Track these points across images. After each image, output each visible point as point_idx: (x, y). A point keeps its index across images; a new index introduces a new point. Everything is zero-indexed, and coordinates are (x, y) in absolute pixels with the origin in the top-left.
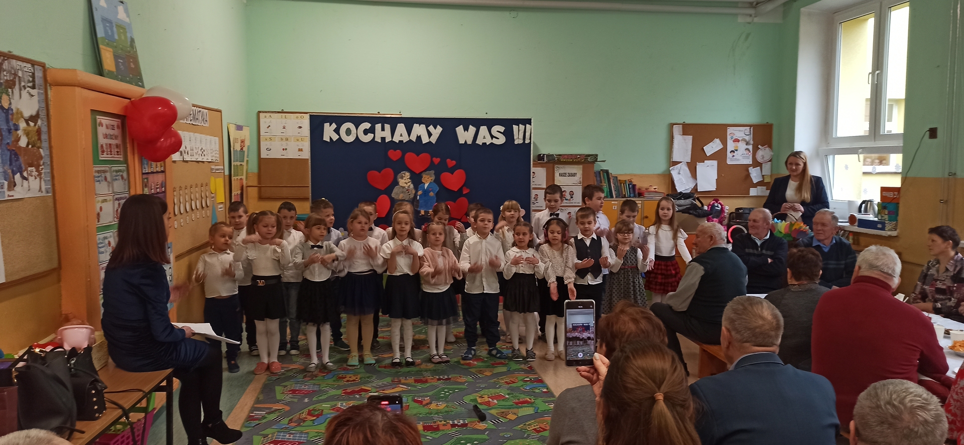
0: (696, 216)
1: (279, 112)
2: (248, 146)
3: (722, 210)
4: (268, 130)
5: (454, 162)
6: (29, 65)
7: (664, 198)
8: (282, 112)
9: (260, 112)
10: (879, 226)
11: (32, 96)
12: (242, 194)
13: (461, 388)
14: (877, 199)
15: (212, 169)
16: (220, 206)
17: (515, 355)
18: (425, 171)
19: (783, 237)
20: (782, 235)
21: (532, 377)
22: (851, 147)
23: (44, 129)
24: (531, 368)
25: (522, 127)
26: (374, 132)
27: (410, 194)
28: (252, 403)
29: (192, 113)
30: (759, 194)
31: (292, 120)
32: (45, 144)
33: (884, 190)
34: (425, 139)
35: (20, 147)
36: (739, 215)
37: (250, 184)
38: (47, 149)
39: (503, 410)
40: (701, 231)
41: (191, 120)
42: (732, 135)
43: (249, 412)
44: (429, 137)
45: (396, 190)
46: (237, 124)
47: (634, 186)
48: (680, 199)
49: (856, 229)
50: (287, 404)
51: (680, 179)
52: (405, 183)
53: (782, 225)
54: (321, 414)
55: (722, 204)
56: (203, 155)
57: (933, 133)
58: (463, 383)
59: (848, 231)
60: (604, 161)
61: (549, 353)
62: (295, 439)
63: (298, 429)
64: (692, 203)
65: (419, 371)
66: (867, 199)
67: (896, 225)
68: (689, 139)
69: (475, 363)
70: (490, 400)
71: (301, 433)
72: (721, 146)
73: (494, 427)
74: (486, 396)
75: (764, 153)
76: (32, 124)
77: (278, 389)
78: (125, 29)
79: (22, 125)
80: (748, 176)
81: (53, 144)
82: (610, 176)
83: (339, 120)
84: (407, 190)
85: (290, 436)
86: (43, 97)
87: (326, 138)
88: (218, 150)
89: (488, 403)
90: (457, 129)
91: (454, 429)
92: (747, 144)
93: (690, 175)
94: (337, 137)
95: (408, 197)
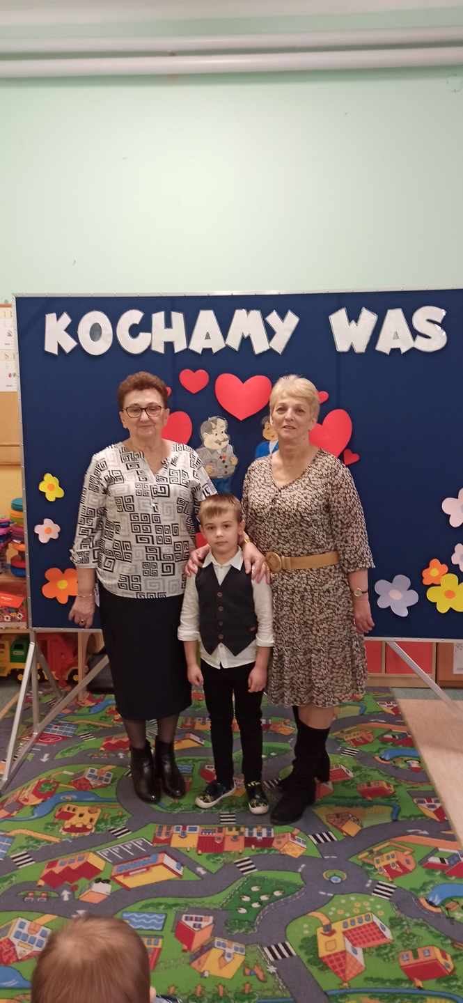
26: (149, 332)
27: (226, 467)
34: (260, 345)
44: (270, 340)
52: (216, 442)
83: (76, 307)
84: (221, 458)
87: (51, 347)
90: (332, 319)
94: (74, 344)
95: (223, 472)
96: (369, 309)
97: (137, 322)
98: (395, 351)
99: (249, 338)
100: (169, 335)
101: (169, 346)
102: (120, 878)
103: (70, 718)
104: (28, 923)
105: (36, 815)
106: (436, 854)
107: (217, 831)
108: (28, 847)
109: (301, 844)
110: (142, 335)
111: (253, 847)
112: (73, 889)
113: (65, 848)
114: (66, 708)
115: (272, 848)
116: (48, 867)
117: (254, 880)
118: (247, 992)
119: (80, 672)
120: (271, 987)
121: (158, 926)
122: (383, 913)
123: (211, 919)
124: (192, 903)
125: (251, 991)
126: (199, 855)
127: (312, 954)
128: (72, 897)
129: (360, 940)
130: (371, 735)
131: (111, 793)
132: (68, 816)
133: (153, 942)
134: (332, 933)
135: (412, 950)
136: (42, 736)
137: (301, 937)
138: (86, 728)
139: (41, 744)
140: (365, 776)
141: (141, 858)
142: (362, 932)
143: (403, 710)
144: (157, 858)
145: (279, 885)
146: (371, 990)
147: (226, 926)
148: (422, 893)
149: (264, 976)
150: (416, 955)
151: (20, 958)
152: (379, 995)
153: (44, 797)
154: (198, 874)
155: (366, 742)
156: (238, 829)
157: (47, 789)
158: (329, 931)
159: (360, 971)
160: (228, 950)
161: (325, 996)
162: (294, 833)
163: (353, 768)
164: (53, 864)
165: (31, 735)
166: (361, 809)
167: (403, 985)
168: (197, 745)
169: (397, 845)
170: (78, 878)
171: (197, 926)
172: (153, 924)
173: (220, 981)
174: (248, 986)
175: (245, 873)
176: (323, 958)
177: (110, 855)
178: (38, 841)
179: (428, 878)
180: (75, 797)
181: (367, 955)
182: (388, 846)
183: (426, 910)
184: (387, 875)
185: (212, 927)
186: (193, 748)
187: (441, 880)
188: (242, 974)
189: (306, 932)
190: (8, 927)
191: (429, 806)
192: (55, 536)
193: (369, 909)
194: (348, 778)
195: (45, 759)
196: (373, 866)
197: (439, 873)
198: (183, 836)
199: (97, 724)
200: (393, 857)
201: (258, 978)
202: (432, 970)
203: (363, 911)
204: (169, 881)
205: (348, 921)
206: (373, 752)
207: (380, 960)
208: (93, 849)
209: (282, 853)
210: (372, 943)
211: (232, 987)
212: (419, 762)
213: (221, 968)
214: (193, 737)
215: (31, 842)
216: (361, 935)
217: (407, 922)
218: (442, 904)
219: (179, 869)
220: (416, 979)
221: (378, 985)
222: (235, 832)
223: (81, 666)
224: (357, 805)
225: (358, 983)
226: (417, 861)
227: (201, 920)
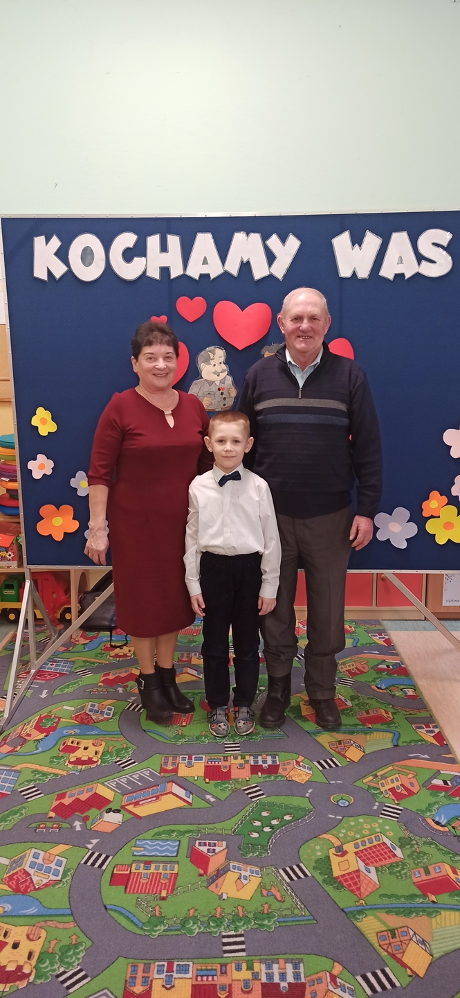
26: (144, 256)
27: (225, 399)
34: (260, 270)
44: (269, 267)
45: (194, 389)
52: (214, 373)
83: (64, 229)
84: (219, 389)
87: (40, 273)
90: (335, 242)
94: (64, 269)
95: (222, 404)
96: (373, 231)
97: (131, 245)
98: (400, 277)
99: (248, 262)
100: (165, 260)
101: (165, 271)
102: (130, 808)
103: (66, 655)
104: (42, 853)
105: (40, 750)
106: (439, 777)
107: (222, 760)
108: (35, 780)
109: (306, 770)
110: (136, 259)
111: (259, 774)
112: (86, 819)
113: (71, 781)
114: (62, 646)
115: (278, 774)
116: (56, 800)
117: (264, 807)
118: (266, 912)
119: (73, 611)
120: (290, 906)
121: (172, 852)
122: (392, 834)
123: (224, 843)
124: (204, 829)
125: (270, 911)
126: (206, 783)
127: (326, 874)
128: (84, 827)
129: (372, 860)
130: (365, 666)
131: (113, 726)
132: (73, 750)
133: (168, 868)
134: (345, 853)
135: (423, 867)
136: (39, 673)
137: (314, 858)
138: (83, 664)
139: (38, 681)
140: (363, 705)
141: (148, 788)
142: (374, 852)
143: (394, 642)
144: (165, 788)
145: (289, 810)
146: (387, 906)
147: (241, 850)
148: (428, 814)
149: (282, 896)
150: (427, 872)
151: (37, 887)
152: (396, 910)
153: (47, 731)
154: (208, 801)
155: (362, 672)
156: (243, 758)
157: (49, 724)
158: (341, 852)
159: (374, 889)
160: (243, 873)
161: (343, 913)
162: (299, 760)
163: (351, 697)
164: (62, 796)
165: (28, 673)
166: (362, 736)
167: (418, 899)
168: (195, 678)
169: (400, 769)
170: (89, 809)
171: (211, 851)
172: (167, 850)
173: (239, 903)
174: (266, 906)
175: (253, 800)
176: (338, 877)
177: (118, 786)
178: (45, 774)
179: (433, 800)
180: (78, 731)
181: (380, 873)
182: (391, 770)
183: (434, 829)
184: (393, 797)
185: (226, 851)
186: (192, 682)
187: (445, 801)
188: (259, 895)
189: (319, 854)
190: (22, 858)
191: (428, 732)
192: (49, 472)
193: (378, 830)
194: (347, 707)
195: (44, 695)
196: (378, 789)
197: (443, 794)
198: (190, 765)
199: (93, 660)
200: (397, 780)
201: (276, 898)
202: (443, 885)
203: (373, 832)
204: (180, 808)
205: (359, 841)
206: (369, 682)
207: (393, 878)
208: (101, 781)
209: (288, 779)
210: (384, 862)
211: (251, 908)
212: (415, 690)
213: (238, 890)
214: (190, 671)
215: (37, 776)
216: (372, 854)
217: (416, 841)
218: (449, 823)
219: (189, 798)
220: (429, 894)
221: (393, 900)
222: (240, 761)
223: (74, 606)
224: (358, 732)
225: (372, 900)
226: (421, 784)
227: (215, 845)
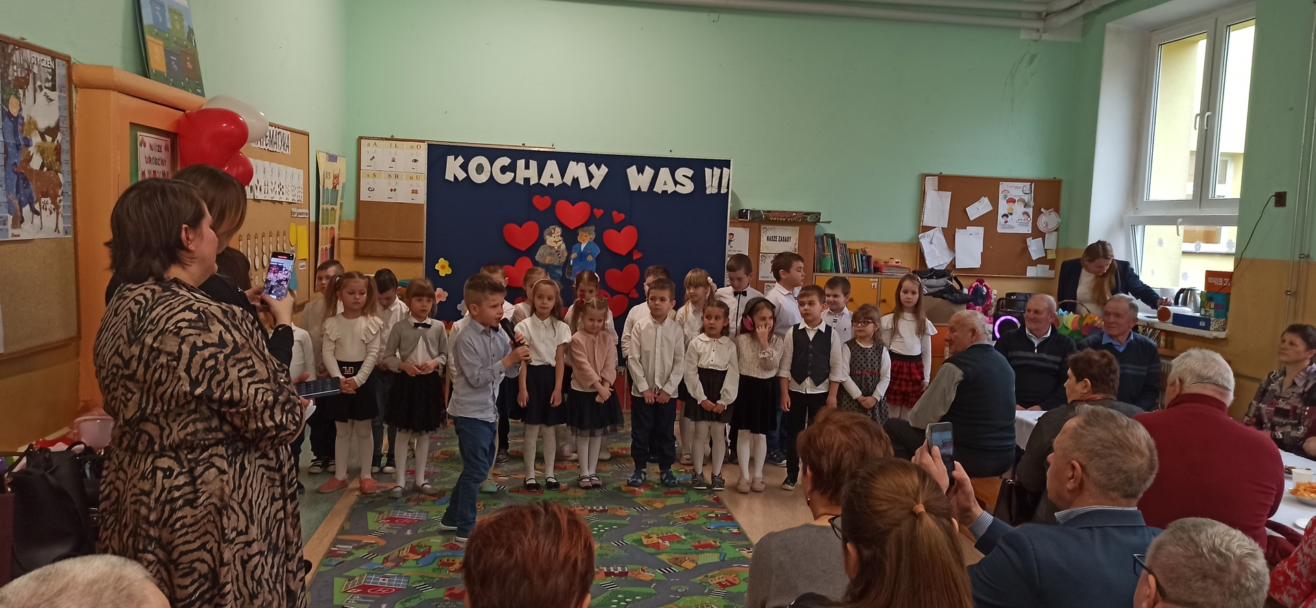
0: (951, 301)
1: (387, 139)
2: (343, 183)
3: (988, 295)
4: (371, 163)
5: (623, 216)
6: (49, 59)
7: (908, 277)
8: (392, 139)
9: (361, 138)
10: (1202, 324)
11: (51, 100)
12: (332, 249)
13: (621, 524)
14: (1200, 286)
15: (293, 213)
16: (301, 264)
17: (697, 480)
18: (583, 226)
19: (1069, 335)
20: (1069, 332)
21: (719, 512)
22: (1168, 214)
23: (66, 146)
24: (717, 499)
25: (717, 171)
26: (514, 171)
27: (560, 257)
28: (335, 533)
29: (268, 134)
30: (1040, 275)
31: (405, 151)
32: (66, 168)
33: (1210, 274)
34: (584, 183)
35: (32, 170)
36: (1010, 303)
37: (344, 236)
38: (68, 174)
39: (677, 556)
40: (957, 322)
41: (266, 145)
42: (1005, 193)
43: (330, 545)
44: (590, 182)
45: (541, 251)
46: (329, 152)
47: (869, 258)
48: (928, 278)
49: (1169, 326)
50: (382, 537)
51: (932, 251)
52: (555, 242)
53: (1068, 319)
54: (429, 552)
55: (989, 286)
56: (281, 193)
57: (1280, 199)
58: (624, 518)
59: (1159, 329)
60: (829, 222)
61: (743, 482)
62: (392, 585)
63: (396, 570)
64: (947, 284)
65: (564, 498)
66: (1187, 287)
67: (1225, 324)
68: (947, 195)
69: (642, 490)
70: (660, 541)
71: (400, 576)
72: (991, 208)
73: (663, 578)
74: (655, 537)
75: (1048, 220)
76: (49, 139)
77: (372, 517)
78: (181, 15)
79: (36, 139)
80: (1026, 249)
81: (76, 168)
82: (837, 243)
83: (467, 152)
84: (557, 252)
85: (384, 580)
86: (66, 102)
87: (449, 176)
88: (302, 187)
89: (657, 546)
90: (628, 170)
91: (609, 580)
92: (1026, 205)
93: (945, 245)
94: (464, 175)
95: (558, 261)
96: (649, 166)
97: (507, 164)
98: (665, 192)
99: (577, 178)
100: (527, 174)
101: (527, 180)
110: (509, 173)
192: (444, 300)
